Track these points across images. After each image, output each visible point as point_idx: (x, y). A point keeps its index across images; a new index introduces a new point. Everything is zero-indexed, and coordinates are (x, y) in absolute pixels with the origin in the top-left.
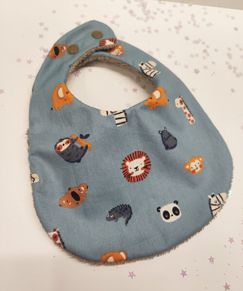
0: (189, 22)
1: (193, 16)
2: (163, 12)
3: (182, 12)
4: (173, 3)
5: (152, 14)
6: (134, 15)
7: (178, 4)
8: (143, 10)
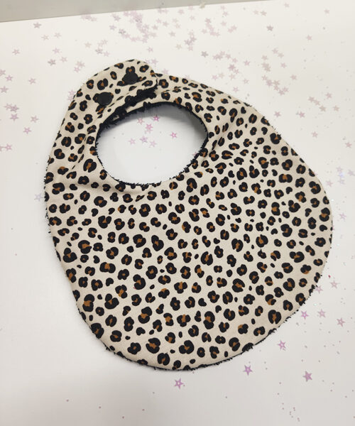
0: (204, 31)
1: (208, 21)
2: (165, 24)
3: (192, 18)
4: (177, 9)
5: (151, 30)
6: (127, 36)
7: (185, 9)
8: (139, 26)
